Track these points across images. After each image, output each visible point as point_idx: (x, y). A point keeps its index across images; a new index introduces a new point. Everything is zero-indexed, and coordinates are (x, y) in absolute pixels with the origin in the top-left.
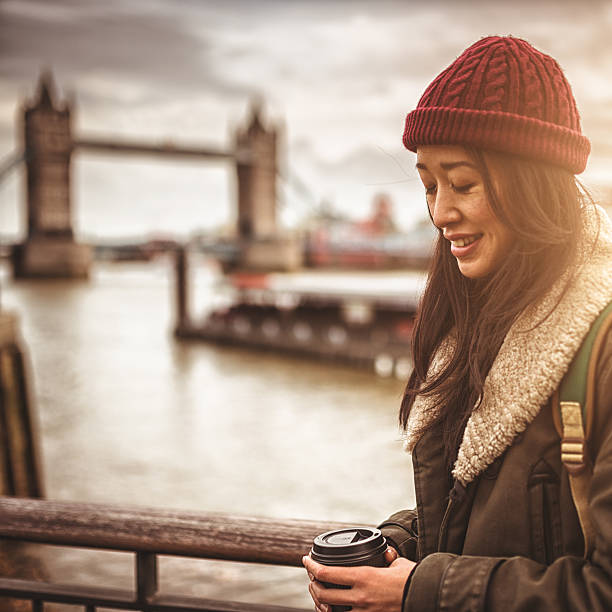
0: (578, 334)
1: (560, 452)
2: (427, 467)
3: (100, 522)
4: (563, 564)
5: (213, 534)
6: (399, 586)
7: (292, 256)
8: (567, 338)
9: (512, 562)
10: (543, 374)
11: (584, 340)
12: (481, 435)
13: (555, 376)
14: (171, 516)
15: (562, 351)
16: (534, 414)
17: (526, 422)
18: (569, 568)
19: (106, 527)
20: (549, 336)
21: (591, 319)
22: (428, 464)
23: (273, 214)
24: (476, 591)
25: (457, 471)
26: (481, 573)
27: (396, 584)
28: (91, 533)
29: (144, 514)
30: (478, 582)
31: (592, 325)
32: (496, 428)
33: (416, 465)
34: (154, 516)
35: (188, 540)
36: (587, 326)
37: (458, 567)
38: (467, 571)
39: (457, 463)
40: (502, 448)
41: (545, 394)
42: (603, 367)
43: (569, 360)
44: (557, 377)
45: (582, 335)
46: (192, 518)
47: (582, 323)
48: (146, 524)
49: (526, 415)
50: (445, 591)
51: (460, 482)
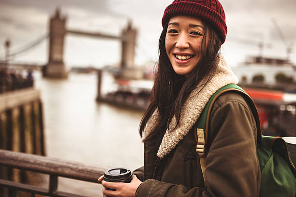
0: (204, 102)
1: (196, 148)
2: (149, 149)
3: (38, 162)
4: (196, 190)
5: (77, 170)
6: (134, 190)
7: (139, 74)
8: (200, 104)
9: (178, 186)
10: (190, 118)
11: (206, 104)
12: (167, 140)
13: (194, 118)
14: (63, 162)
15: (198, 109)
16: (187, 133)
17: (183, 136)
18: (198, 191)
19: (39, 164)
20: (194, 103)
21: (209, 96)
22: (149, 148)
23: (133, 59)
24: (161, 194)
25: (158, 154)
26: (165, 187)
27: (133, 189)
28: (34, 166)
29: (54, 161)
30: (162, 191)
31: (210, 99)
32: (173, 138)
33: (145, 148)
34: (57, 161)
35: (67, 172)
36: (208, 99)
37: (157, 185)
38: (160, 186)
39: (159, 151)
40: (174, 146)
41: (191, 125)
42: (212, 116)
43: (200, 112)
44: (195, 119)
45: (205, 103)
46: (70, 163)
47: (206, 98)
48: (53, 164)
49: (183, 133)
50: (150, 192)
51: (159, 158)
